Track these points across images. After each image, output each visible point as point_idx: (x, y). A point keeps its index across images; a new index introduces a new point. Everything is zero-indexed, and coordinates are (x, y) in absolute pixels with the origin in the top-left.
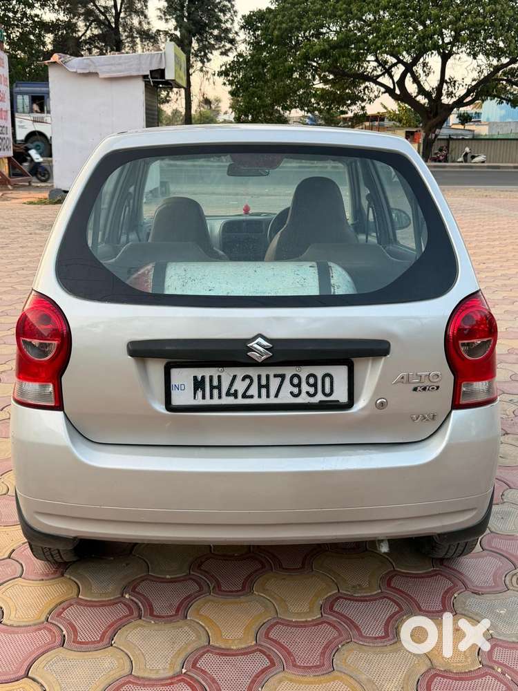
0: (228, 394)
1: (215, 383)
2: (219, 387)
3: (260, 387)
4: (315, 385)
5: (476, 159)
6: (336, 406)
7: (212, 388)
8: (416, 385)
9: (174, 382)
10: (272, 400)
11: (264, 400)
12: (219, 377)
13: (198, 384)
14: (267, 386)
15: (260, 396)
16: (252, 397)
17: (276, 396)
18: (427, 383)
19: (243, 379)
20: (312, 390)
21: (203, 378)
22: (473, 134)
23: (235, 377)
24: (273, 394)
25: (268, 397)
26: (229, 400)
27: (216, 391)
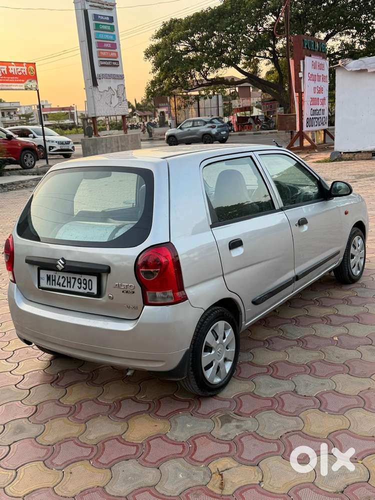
0: (57, 284)
1: (54, 278)
2: (55, 280)
3: (68, 282)
4: (86, 284)
6: (93, 295)
7: (53, 280)
8: (123, 290)
9: (41, 276)
10: (72, 289)
11: (68, 289)
12: (55, 276)
13: (49, 278)
14: (70, 282)
15: (67, 287)
16: (65, 286)
18: (128, 290)
19: (62, 278)
20: (85, 287)
21: (50, 275)
23: (60, 276)
24: (72, 286)
25: (70, 287)
26: (57, 287)
27: (54, 282)
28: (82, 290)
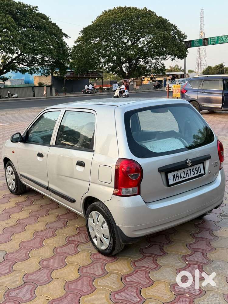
0: (180, 178)
1: (177, 176)
2: (178, 176)
3: (187, 174)
4: (197, 171)
5: (14, 96)
6: (202, 175)
7: (177, 177)
10: (190, 177)
11: (188, 178)
12: (178, 173)
13: (174, 177)
14: (188, 173)
15: (187, 177)
16: (185, 177)
17: (190, 176)
18: (216, 164)
19: (183, 173)
20: (197, 172)
21: (174, 175)
22: (5, 86)
23: (181, 172)
24: (189, 175)
25: (188, 176)
26: (181, 180)
27: (178, 178)
28: (196, 175)
